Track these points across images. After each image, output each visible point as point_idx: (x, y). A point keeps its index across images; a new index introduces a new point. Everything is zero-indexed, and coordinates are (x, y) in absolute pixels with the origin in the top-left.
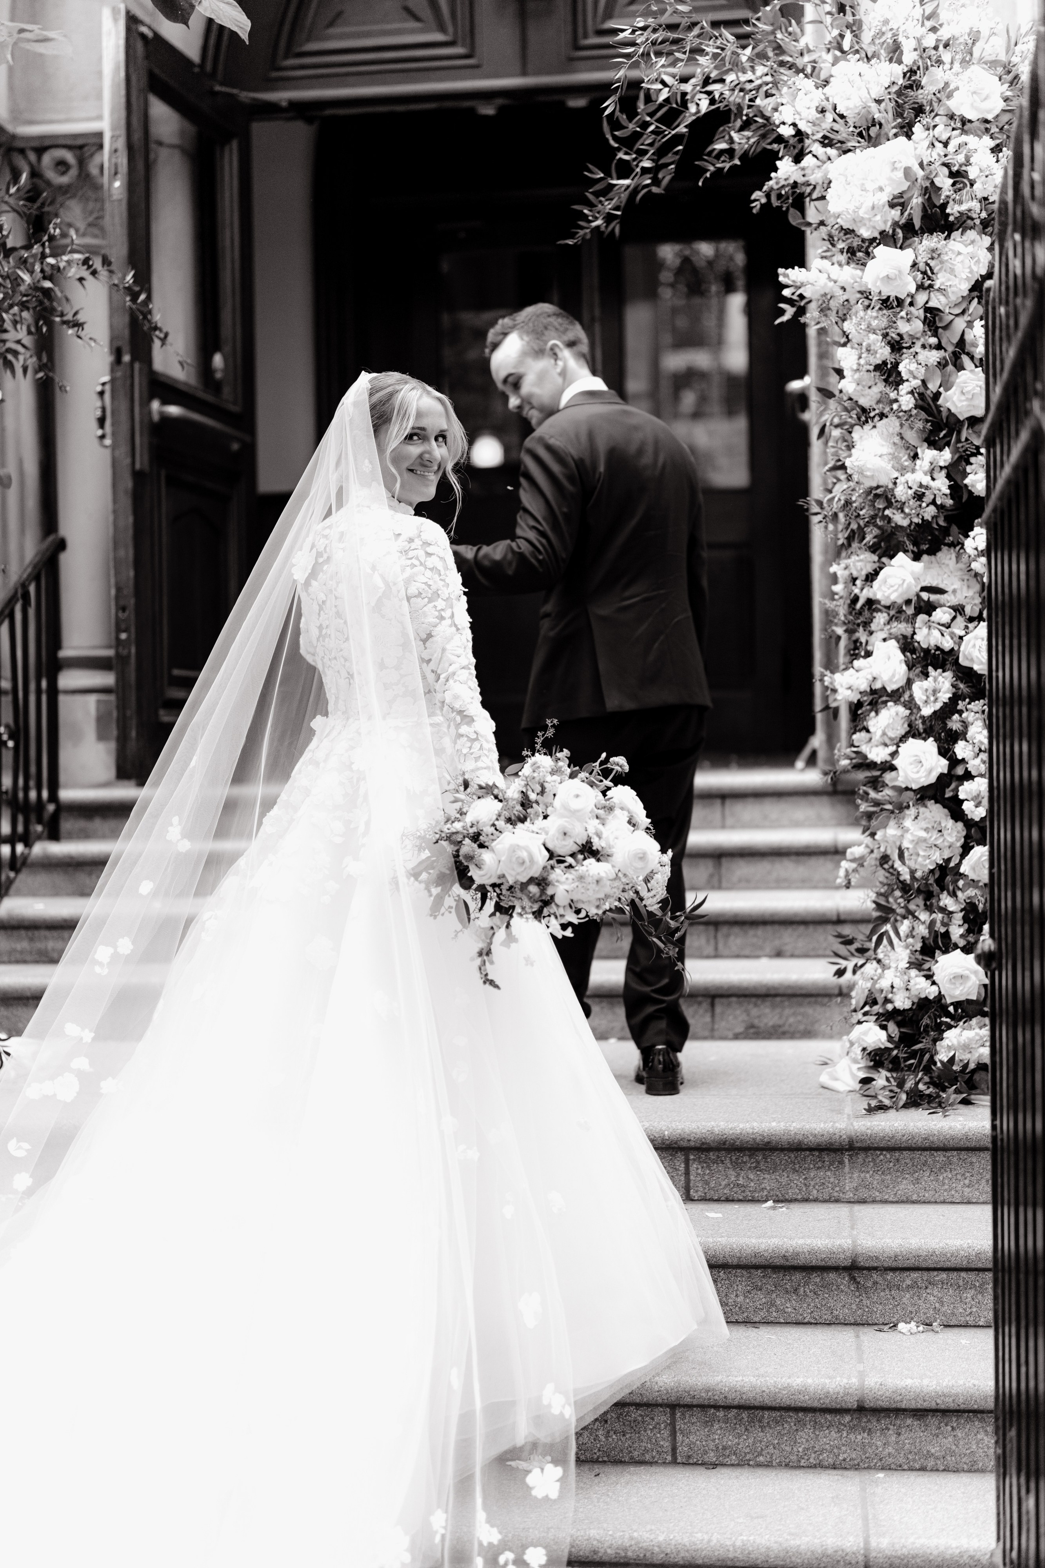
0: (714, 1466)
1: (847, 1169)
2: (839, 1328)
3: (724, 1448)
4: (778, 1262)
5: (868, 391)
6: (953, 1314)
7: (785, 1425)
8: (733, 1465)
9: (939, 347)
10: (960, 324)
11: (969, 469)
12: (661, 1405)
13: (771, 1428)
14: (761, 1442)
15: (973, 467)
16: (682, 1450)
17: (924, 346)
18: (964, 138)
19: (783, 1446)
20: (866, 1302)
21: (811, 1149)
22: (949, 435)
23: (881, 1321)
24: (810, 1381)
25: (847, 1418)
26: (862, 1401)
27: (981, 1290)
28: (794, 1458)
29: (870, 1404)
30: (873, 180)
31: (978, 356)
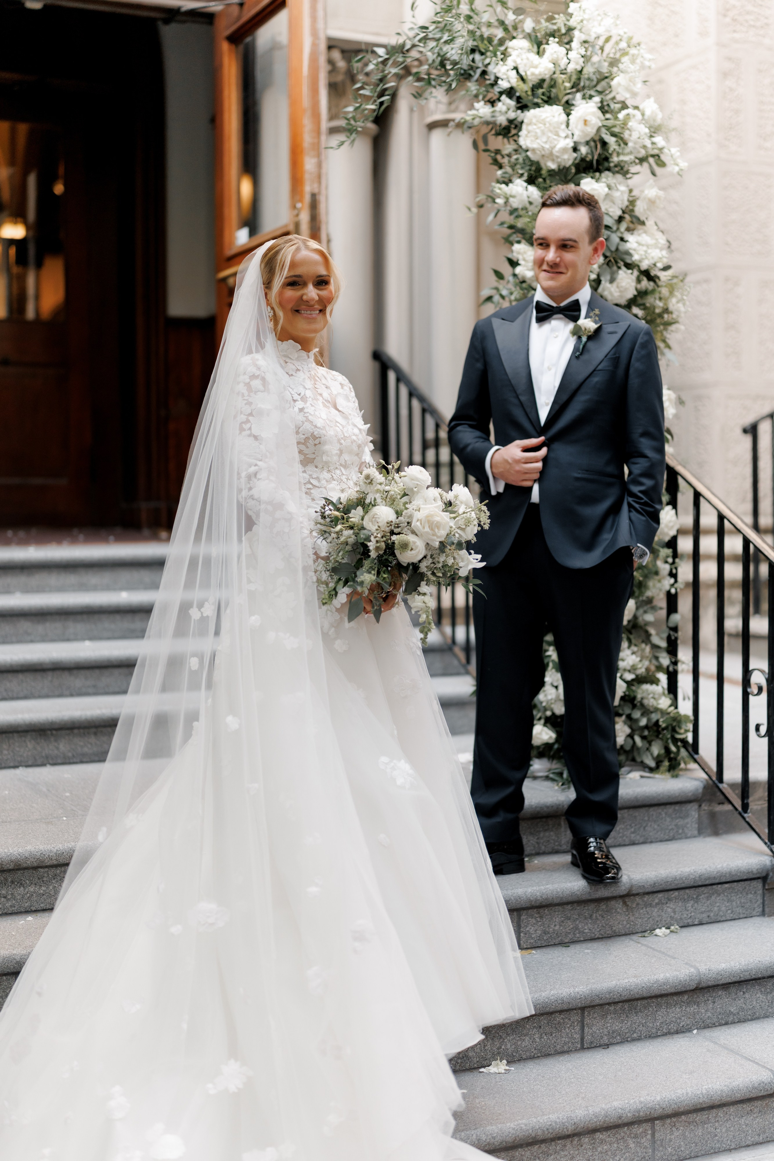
0: (607, 1046)
2: (618, 939)
3: (613, 1032)
6: (681, 919)
7: (650, 1009)
8: (618, 1043)
10: (615, 238)
12: (575, 1009)
13: (641, 1012)
14: (635, 1023)
16: (588, 1038)
18: (629, 111)
19: (648, 1024)
20: (632, 918)
21: (542, 818)
23: (640, 930)
24: (668, 975)
25: (686, 997)
26: (699, 983)
27: (697, 900)
28: (654, 1031)
29: (703, 985)
30: (563, 130)
31: (629, 261)
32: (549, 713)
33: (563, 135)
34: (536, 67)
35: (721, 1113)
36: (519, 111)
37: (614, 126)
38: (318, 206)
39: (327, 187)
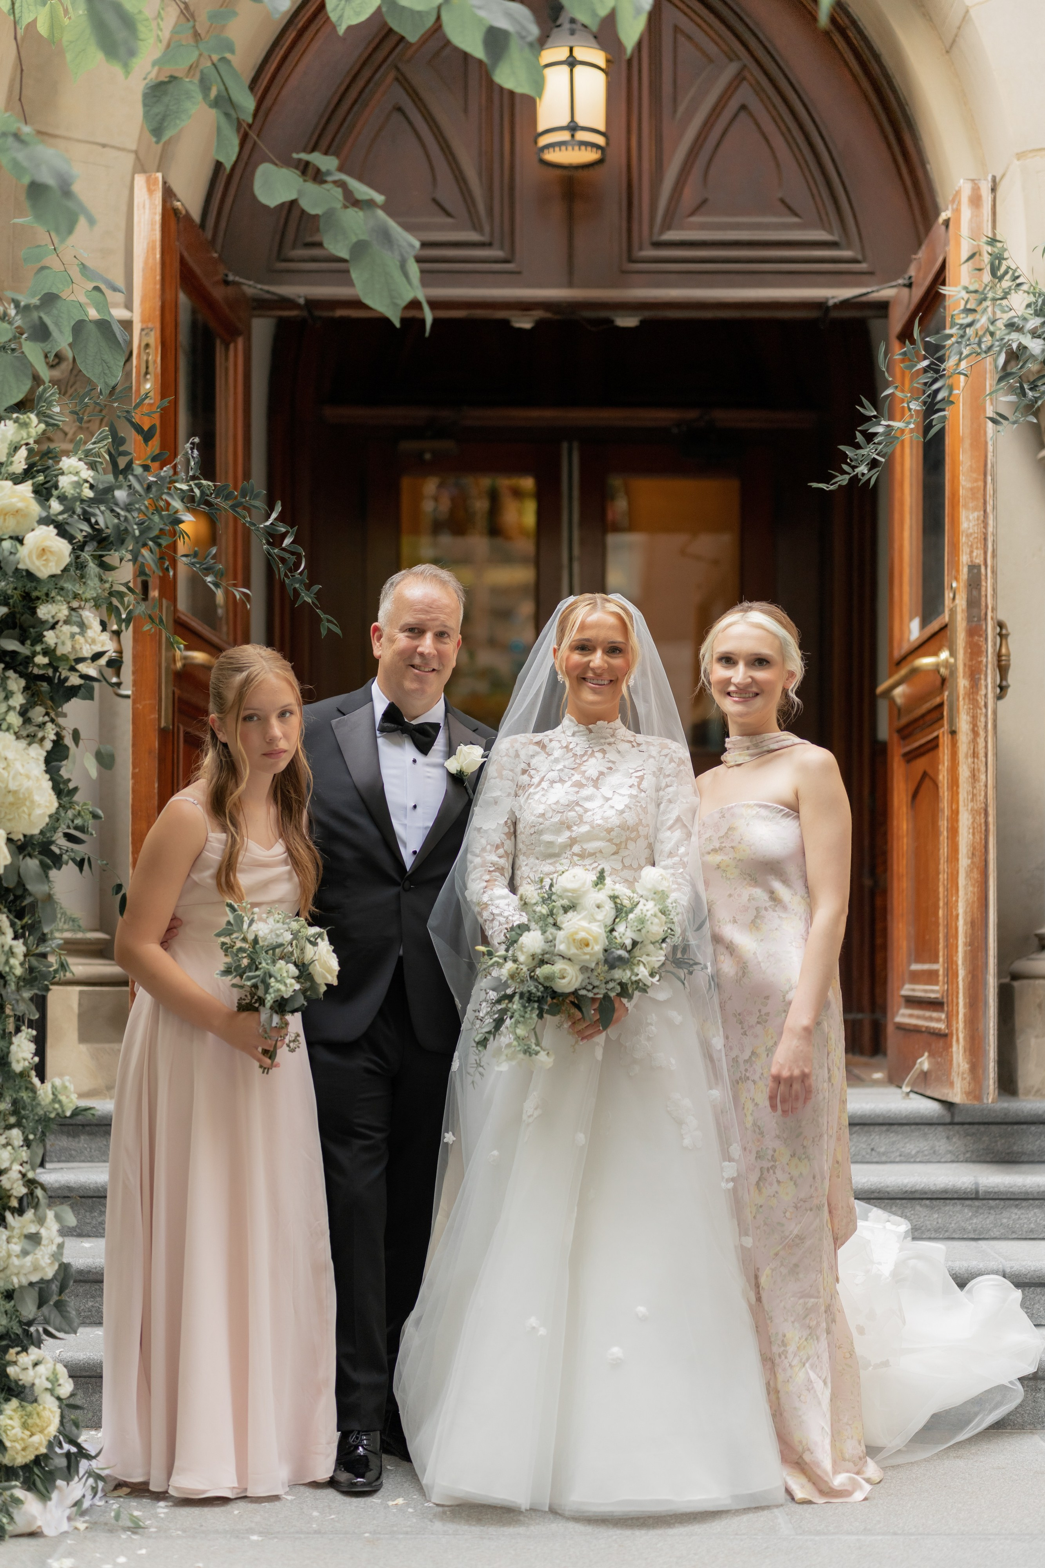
38: (983, 583)
39: (994, 556)
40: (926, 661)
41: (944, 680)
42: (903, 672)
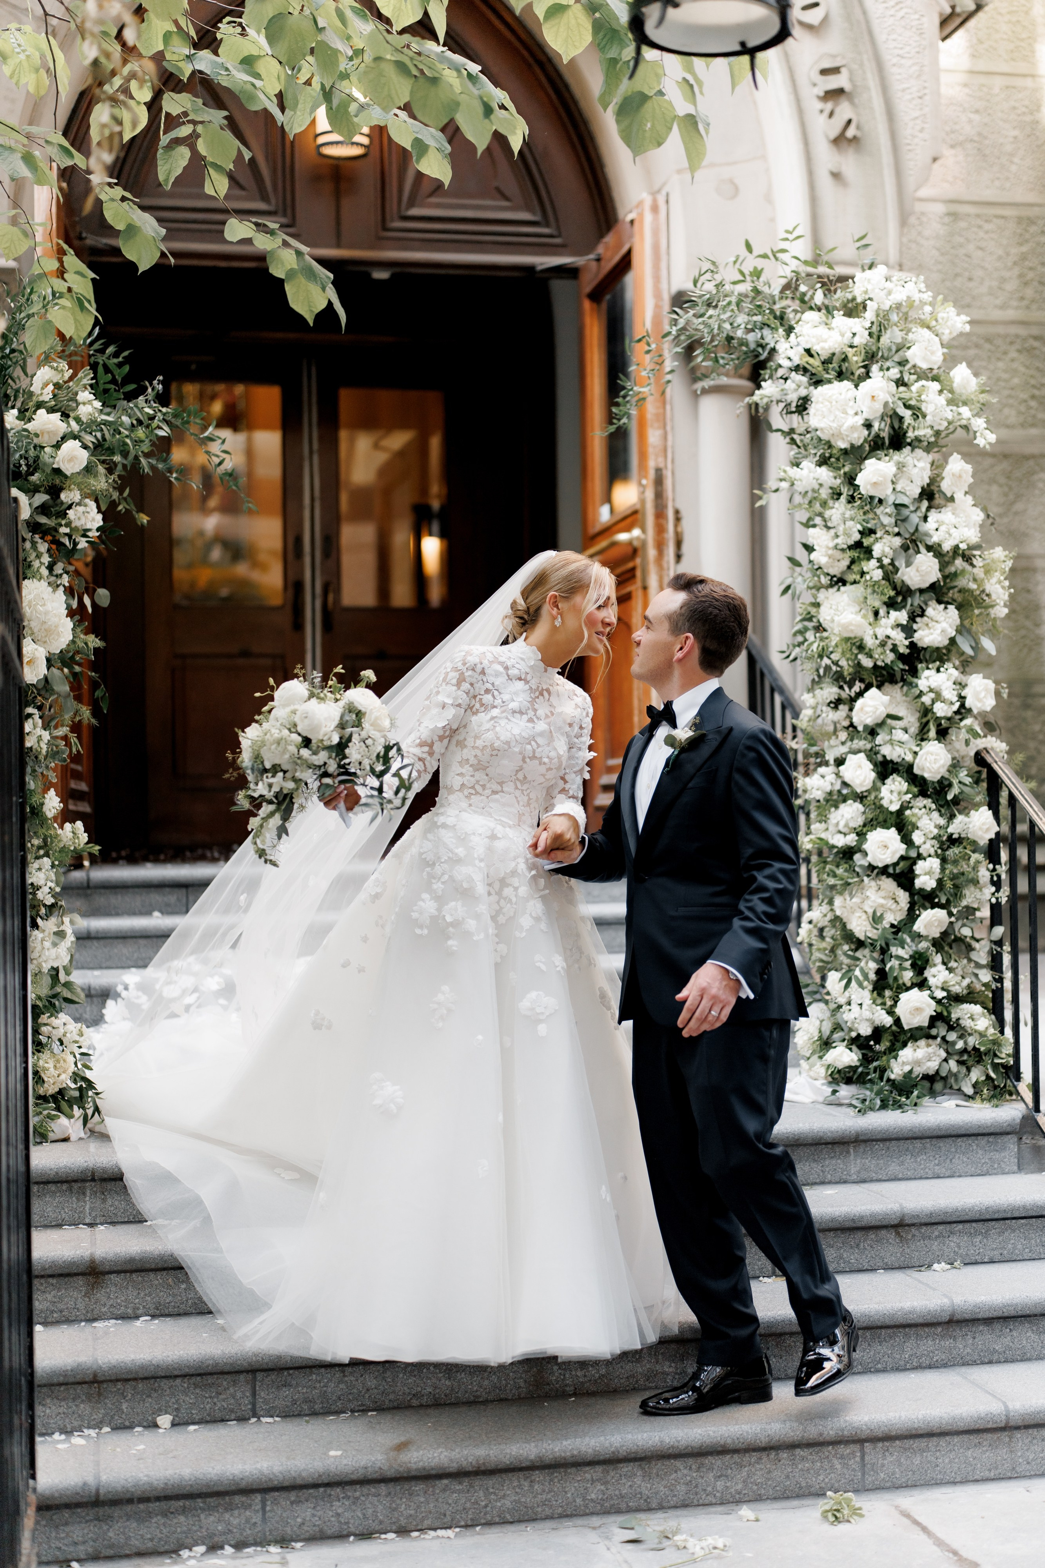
1: (852, 1157)
4: (847, 1225)
5: (837, 563)
6: (966, 1255)
7: (897, 1339)
9: (898, 534)
10: (915, 518)
11: (915, 626)
15: (919, 625)
17: (888, 533)
18: (923, 382)
19: (895, 1355)
20: (907, 1251)
21: (827, 1144)
22: (904, 599)
23: (917, 1263)
24: (915, 1304)
25: (938, 1329)
26: (952, 1315)
27: (986, 1235)
28: (902, 1363)
29: (958, 1317)
30: (852, 407)
31: (930, 543)
32: (854, 1034)
33: (852, 412)
34: (825, 341)
35: (943, 1442)
36: (812, 388)
37: (911, 399)
38: (664, 481)
39: (673, 461)
40: (623, 537)
41: (635, 551)
42: (603, 544)
